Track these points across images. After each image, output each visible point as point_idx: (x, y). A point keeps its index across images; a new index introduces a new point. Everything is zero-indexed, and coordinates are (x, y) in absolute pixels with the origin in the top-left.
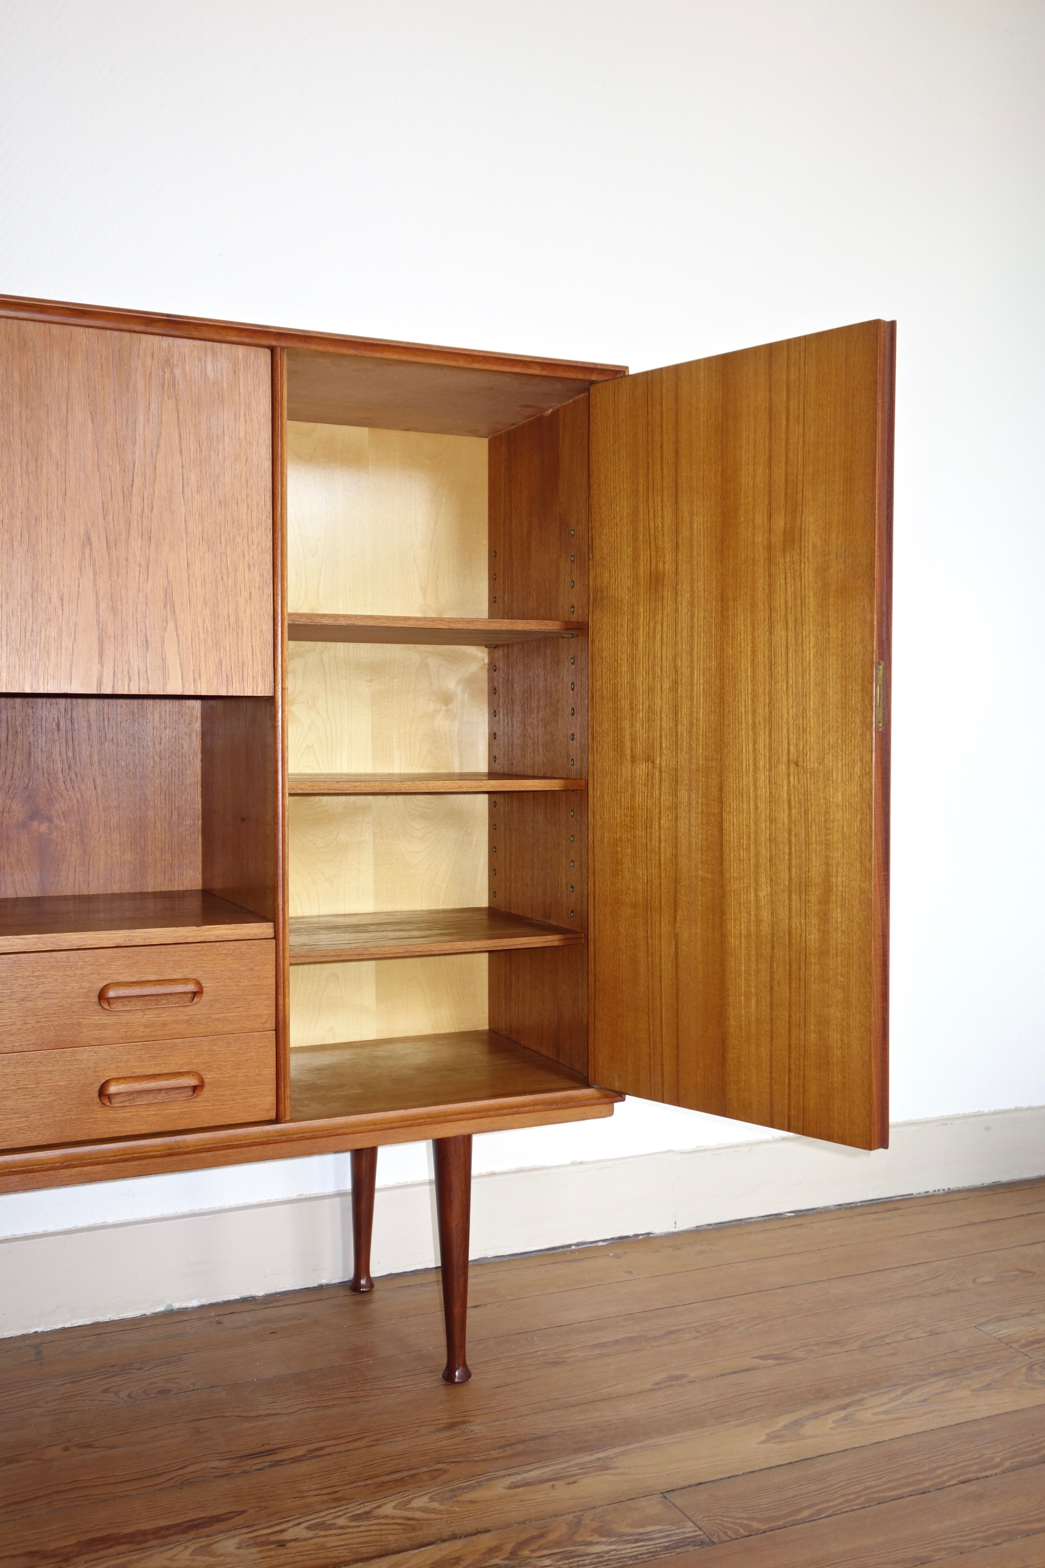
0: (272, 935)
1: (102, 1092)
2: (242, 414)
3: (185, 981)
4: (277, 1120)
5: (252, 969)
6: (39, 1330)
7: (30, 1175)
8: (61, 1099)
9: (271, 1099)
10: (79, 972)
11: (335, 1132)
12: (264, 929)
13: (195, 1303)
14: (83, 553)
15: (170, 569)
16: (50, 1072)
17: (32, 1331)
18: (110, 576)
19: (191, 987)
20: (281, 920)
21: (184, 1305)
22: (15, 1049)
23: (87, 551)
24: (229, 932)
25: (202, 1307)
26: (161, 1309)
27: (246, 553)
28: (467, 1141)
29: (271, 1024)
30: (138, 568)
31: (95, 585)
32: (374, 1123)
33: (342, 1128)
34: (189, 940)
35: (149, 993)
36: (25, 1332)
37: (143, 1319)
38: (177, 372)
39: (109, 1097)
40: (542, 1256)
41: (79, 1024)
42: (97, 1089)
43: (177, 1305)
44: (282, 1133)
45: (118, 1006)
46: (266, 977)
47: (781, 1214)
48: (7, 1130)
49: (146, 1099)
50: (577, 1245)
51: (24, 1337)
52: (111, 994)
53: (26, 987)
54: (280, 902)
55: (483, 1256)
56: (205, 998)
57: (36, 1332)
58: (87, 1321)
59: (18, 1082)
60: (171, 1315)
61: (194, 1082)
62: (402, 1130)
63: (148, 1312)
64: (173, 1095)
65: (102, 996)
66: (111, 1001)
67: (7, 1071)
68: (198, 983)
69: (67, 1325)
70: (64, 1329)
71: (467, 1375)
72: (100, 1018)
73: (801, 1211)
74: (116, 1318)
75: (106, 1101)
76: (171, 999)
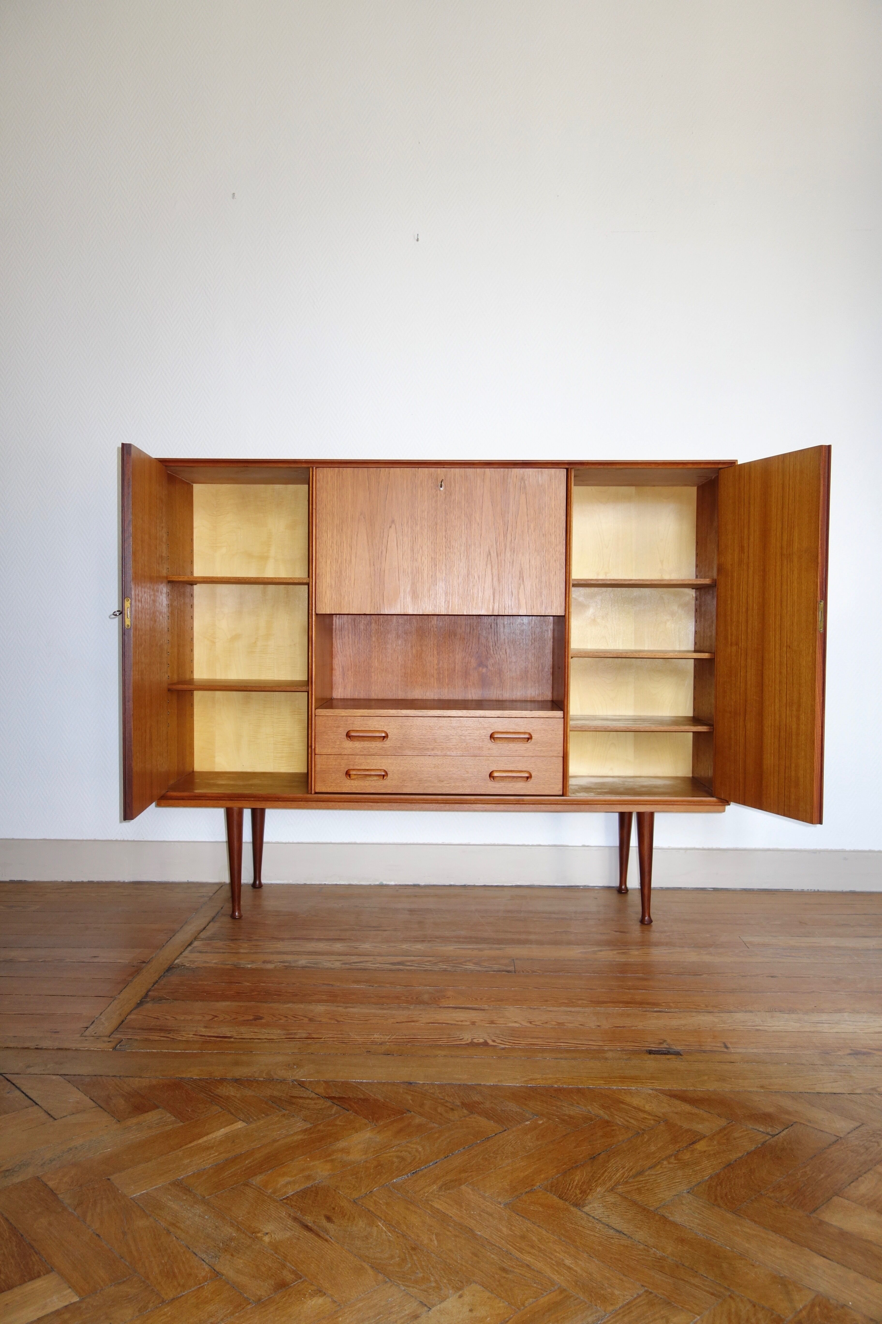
0: (562, 717)
1: (491, 775)
2: (553, 497)
3: (525, 733)
4: (563, 795)
5: (553, 730)
6: (326, 883)
7: (462, 805)
8: (474, 776)
9: (561, 786)
10: (482, 726)
11: (588, 803)
12: (559, 714)
13: (393, 883)
14: (488, 558)
15: (522, 563)
16: (471, 765)
17: (324, 883)
18: (498, 567)
19: (527, 736)
20: (566, 711)
21: (388, 883)
22: (458, 755)
23: (489, 558)
24: (543, 714)
25: (396, 885)
26: (377, 883)
27: (555, 556)
28: (652, 815)
29: (561, 754)
30: (509, 563)
31: (492, 571)
32: (605, 801)
33: (590, 801)
34: (527, 716)
35: (510, 737)
36: (320, 883)
37: (370, 885)
38: (526, 482)
39: (494, 778)
41: (483, 747)
42: (488, 774)
43: (385, 883)
44: (565, 801)
45: (498, 741)
46: (559, 734)
48: (454, 786)
49: (508, 780)
52: (496, 736)
53: (462, 731)
54: (567, 703)
56: (533, 740)
57: (325, 884)
58: (346, 883)
59: (458, 768)
60: (382, 886)
61: (527, 775)
63: (372, 883)
64: (519, 780)
65: (492, 736)
66: (495, 739)
67: (454, 763)
68: (530, 734)
69: (338, 883)
70: (336, 885)
71: (650, 921)
72: (490, 745)
75: (492, 779)
76: (519, 740)
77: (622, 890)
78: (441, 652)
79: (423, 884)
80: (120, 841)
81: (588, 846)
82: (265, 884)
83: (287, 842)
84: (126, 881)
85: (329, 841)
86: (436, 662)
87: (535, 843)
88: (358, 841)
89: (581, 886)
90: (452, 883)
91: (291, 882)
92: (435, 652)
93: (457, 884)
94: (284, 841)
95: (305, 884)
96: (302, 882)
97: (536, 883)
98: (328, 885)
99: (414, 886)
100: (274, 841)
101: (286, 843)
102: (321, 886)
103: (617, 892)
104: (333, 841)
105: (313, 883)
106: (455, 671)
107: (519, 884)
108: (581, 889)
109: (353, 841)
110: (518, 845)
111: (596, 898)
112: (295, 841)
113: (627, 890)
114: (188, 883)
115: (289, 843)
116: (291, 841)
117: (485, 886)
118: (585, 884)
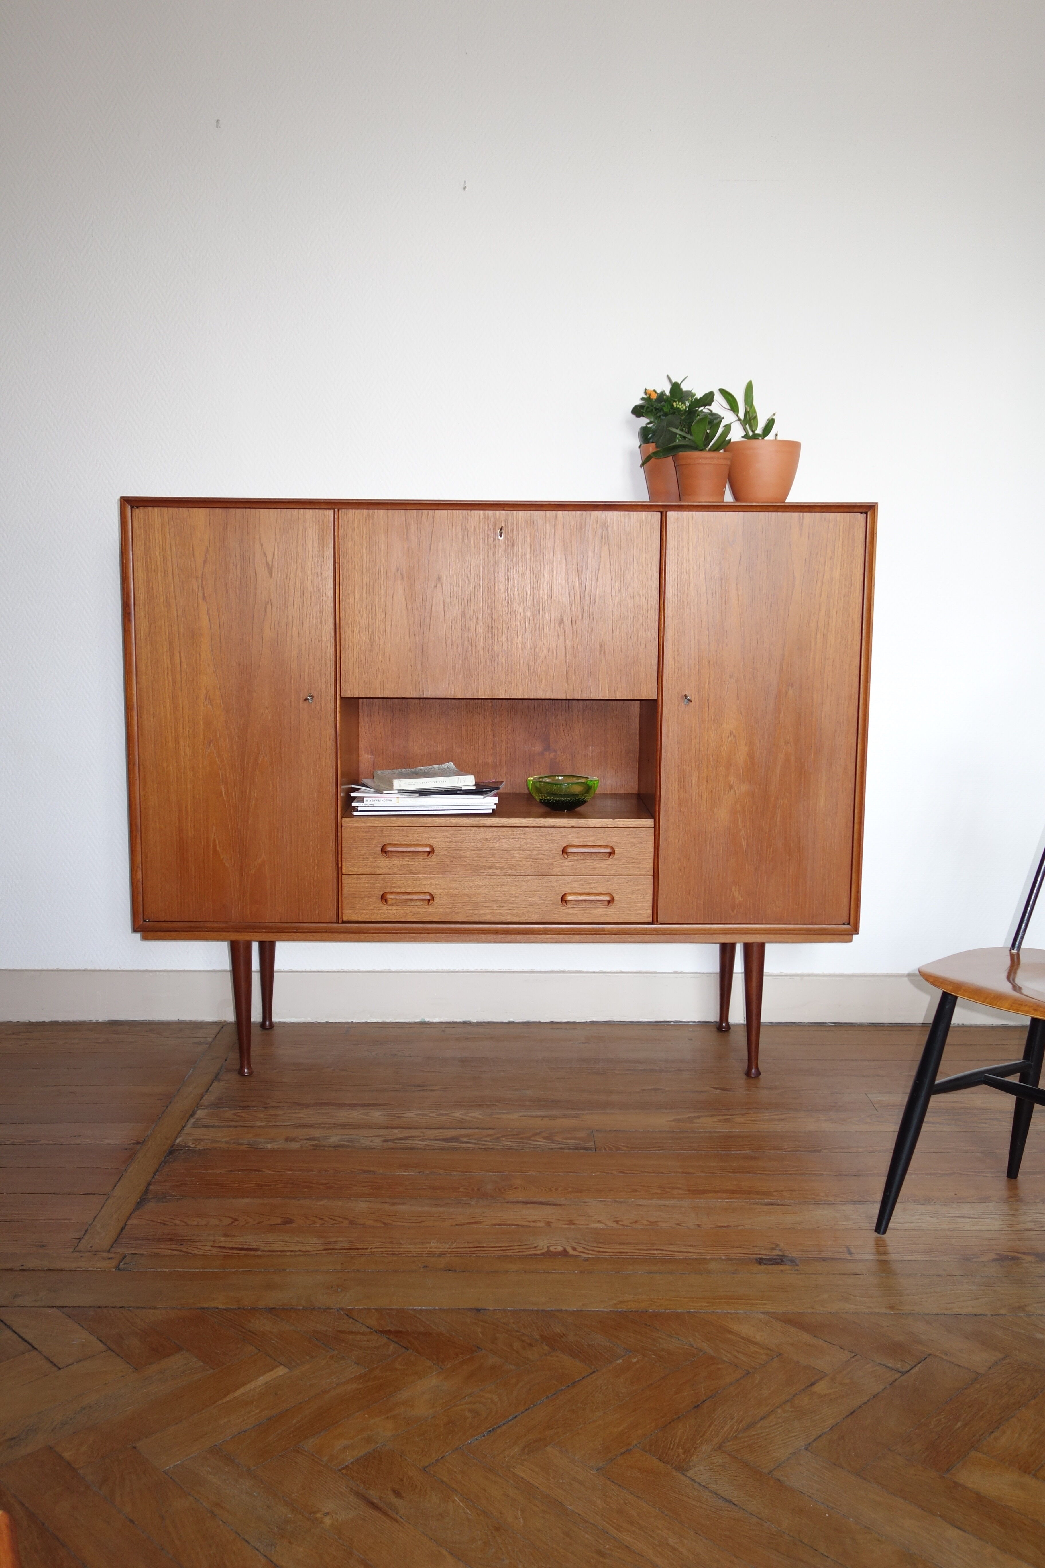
0: (653, 826)
1: (563, 899)
2: (644, 549)
3: (606, 847)
4: (653, 923)
5: (641, 843)
6: (354, 1021)
7: (527, 936)
8: (543, 900)
9: (650, 912)
10: (552, 838)
11: (682, 932)
12: (650, 822)
13: (437, 1020)
14: (560, 627)
15: (604, 633)
16: (538, 887)
17: (350, 1021)
18: (573, 638)
19: (608, 850)
20: (658, 818)
22: (522, 874)
23: (562, 626)
24: (629, 823)
25: (441, 1023)
26: (418, 1020)
27: (644, 623)
28: (762, 946)
29: (651, 873)
30: (586, 633)
31: (565, 643)
32: (705, 930)
33: (687, 930)
34: (609, 826)
35: (588, 851)
36: (346, 1021)
37: (409, 1023)
38: (608, 530)
39: (566, 902)
40: (648, 1025)
41: (553, 864)
42: (560, 897)
43: (427, 1020)
44: (655, 930)
45: (571, 857)
46: (649, 848)
47: (826, 1023)
48: (517, 912)
49: (584, 905)
50: (674, 1022)
51: (346, 1023)
52: (569, 850)
53: (527, 844)
54: (657, 809)
55: (611, 1020)
56: (616, 856)
57: (352, 1022)
59: (522, 890)
60: (423, 1024)
61: (608, 898)
62: (721, 936)
63: (412, 1021)
64: (599, 904)
65: (564, 851)
66: (569, 854)
67: (517, 884)
68: (612, 848)
69: (368, 1021)
70: (366, 1023)
71: (758, 1073)
72: (562, 861)
73: (841, 1023)
74: (394, 1021)
75: (565, 903)
76: (599, 855)
77: (722, 1026)
78: (497, 733)
79: (475, 1021)
80: (91, 971)
81: (681, 973)
82: (276, 1022)
83: (304, 970)
84: (100, 1020)
85: (356, 969)
86: (492, 745)
87: (615, 970)
88: (393, 969)
89: (672, 1022)
90: (512, 1020)
91: (309, 1019)
92: (490, 733)
93: (517, 1021)
94: (299, 969)
95: (327, 1023)
96: (323, 1020)
97: (616, 1019)
98: (356, 1023)
99: (464, 1023)
100: (286, 969)
101: (302, 972)
102: (348, 1026)
103: (716, 1030)
104: (362, 969)
105: (337, 1020)
106: (515, 756)
107: (594, 1019)
108: (672, 1025)
109: (387, 968)
110: (594, 972)
111: (691, 1040)
112: (314, 969)
113: (728, 1027)
114: (179, 1023)
115: (306, 972)
116: (308, 969)
117: (552, 1023)
118: (677, 1020)
